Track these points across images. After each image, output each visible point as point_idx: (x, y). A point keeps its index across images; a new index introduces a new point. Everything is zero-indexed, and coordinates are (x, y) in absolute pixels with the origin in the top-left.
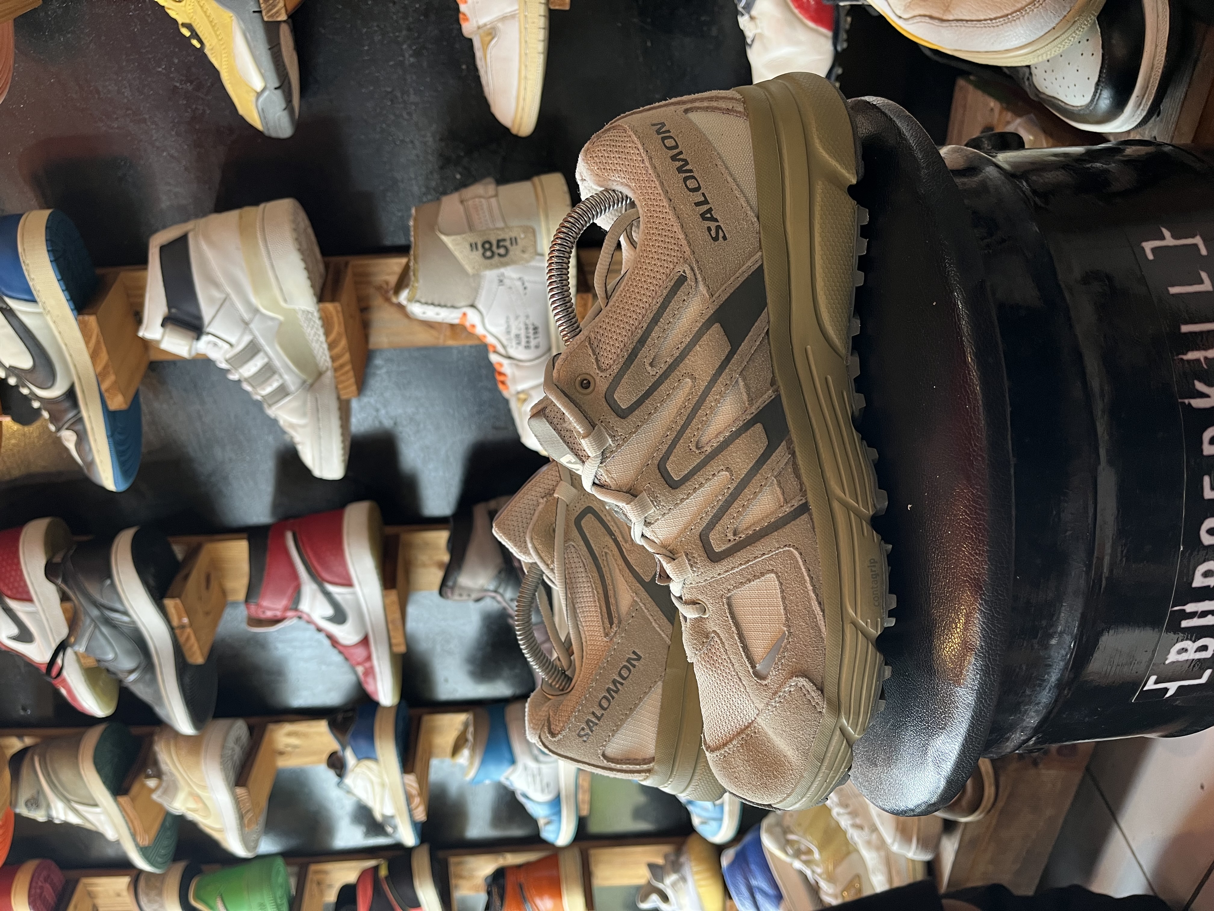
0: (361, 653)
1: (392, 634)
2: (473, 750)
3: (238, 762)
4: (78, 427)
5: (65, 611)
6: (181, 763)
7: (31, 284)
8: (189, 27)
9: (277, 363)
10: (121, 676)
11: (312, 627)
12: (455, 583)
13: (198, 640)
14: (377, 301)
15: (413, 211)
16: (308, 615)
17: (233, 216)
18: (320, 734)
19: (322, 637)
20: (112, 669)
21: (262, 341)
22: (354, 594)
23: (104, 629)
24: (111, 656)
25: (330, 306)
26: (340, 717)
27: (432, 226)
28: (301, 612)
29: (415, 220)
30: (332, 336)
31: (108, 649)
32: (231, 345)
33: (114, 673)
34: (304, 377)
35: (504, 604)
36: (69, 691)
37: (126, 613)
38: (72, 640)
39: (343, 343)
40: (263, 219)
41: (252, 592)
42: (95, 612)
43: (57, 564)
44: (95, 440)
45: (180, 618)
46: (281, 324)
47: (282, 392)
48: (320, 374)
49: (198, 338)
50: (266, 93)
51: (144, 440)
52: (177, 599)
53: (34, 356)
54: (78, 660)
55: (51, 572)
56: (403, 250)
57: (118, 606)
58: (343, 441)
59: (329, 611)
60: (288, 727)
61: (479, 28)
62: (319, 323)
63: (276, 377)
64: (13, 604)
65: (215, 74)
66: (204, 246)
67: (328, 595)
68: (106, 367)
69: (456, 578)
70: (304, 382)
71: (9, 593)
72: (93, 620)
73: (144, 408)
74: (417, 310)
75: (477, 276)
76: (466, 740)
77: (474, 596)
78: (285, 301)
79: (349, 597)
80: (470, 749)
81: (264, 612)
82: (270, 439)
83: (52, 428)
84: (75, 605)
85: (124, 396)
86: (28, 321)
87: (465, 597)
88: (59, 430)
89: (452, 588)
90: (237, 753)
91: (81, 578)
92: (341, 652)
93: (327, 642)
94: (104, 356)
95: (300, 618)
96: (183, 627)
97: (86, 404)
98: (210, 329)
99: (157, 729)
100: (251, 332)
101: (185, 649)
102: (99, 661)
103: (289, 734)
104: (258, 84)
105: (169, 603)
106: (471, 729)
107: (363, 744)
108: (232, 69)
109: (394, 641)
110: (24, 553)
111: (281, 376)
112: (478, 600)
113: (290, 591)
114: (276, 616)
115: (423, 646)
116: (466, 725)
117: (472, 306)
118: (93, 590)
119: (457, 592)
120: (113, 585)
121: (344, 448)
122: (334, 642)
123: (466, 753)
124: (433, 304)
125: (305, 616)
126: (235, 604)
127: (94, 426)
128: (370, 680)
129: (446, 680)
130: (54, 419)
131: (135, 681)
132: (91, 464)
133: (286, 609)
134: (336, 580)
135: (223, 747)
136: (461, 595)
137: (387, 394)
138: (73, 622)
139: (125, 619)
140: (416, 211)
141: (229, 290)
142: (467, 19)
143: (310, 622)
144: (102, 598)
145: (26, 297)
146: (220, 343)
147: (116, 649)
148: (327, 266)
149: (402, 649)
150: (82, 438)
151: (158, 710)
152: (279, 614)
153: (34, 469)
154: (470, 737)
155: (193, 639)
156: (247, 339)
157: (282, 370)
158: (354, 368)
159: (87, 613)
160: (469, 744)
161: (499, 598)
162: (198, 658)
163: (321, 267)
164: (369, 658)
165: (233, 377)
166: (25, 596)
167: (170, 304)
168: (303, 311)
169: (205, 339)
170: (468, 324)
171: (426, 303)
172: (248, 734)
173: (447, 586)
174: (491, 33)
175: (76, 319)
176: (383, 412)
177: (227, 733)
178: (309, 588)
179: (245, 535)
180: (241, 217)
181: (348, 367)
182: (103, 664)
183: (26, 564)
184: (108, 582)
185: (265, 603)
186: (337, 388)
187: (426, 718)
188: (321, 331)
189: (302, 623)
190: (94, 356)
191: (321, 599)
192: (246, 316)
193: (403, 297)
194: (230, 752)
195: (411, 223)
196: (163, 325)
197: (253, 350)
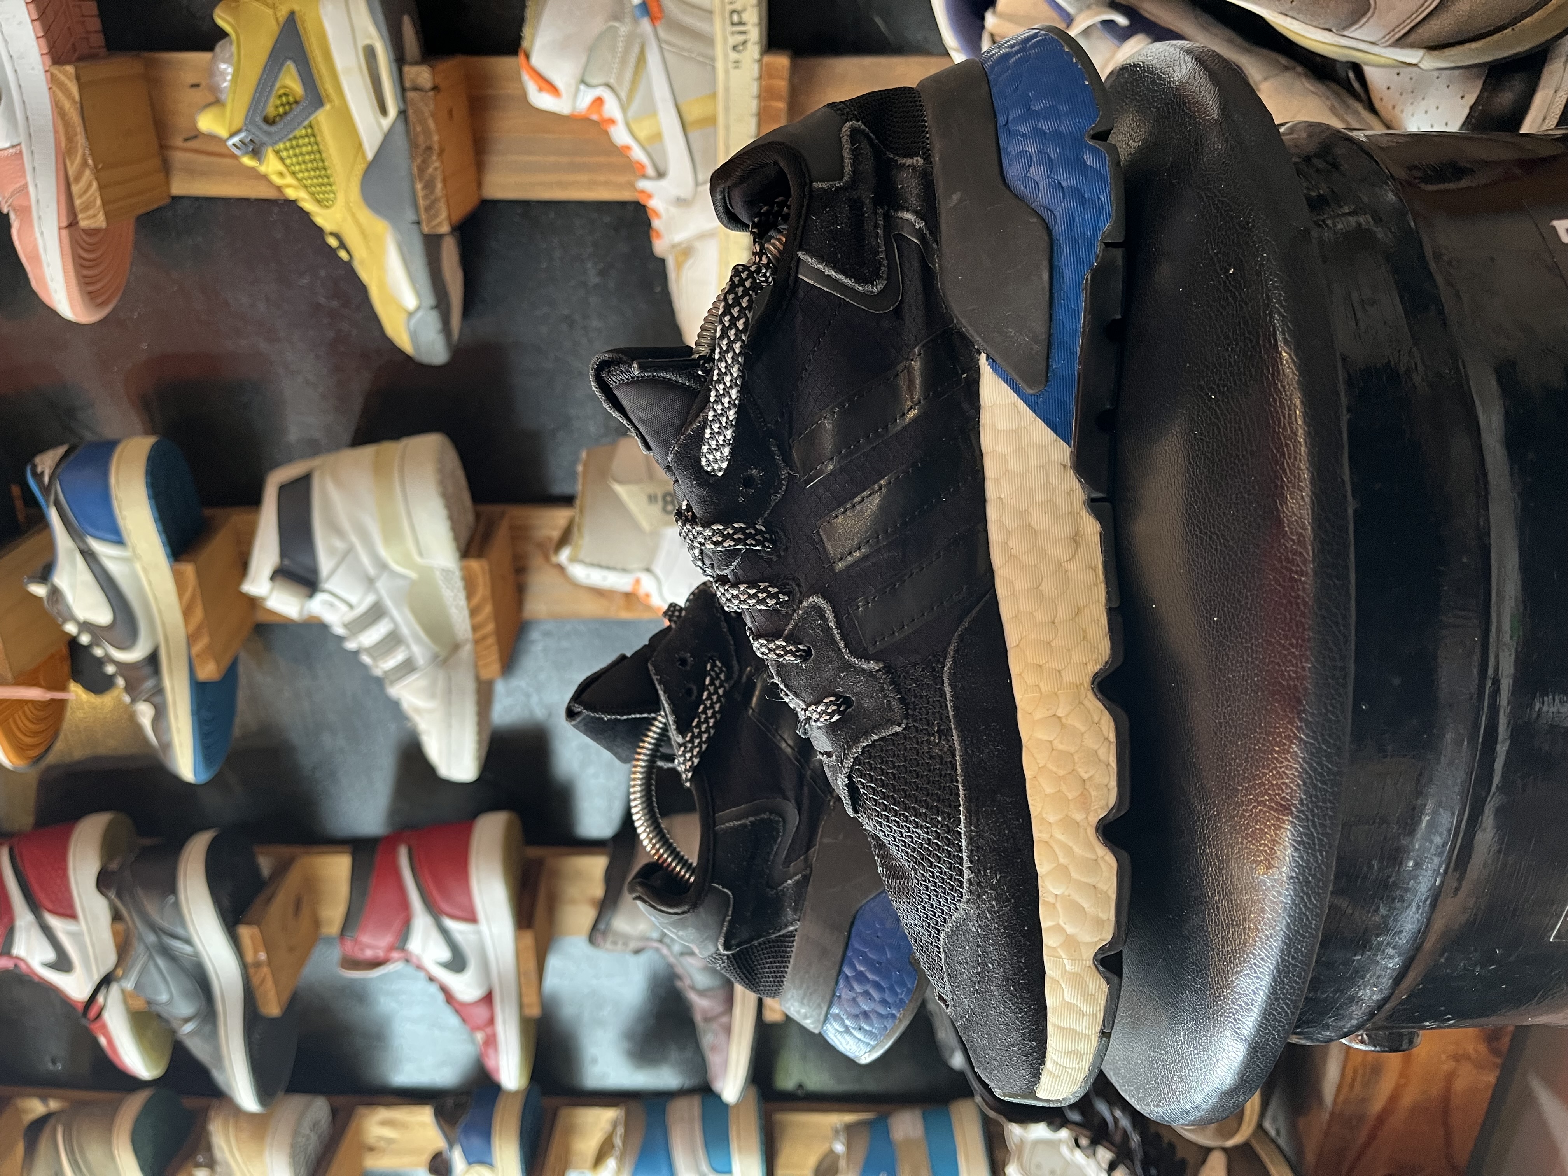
0: (482, 1013)
1: (524, 990)
2: (621, 1160)
3: (313, 1156)
4: (157, 699)
5: (115, 934)
6: (239, 1149)
7: (121, 523)
8: (337, 236)
9: (405, 631)
10: (175, 1025)
11: (422, 975)
12: (608, 925)
13: (276, 982)
14: (536, 561)
15: (584, 455)
16: (418, 958)
17: (368, 452)
18: (423, 1125)
19: (433, 989)
20: (164, 1014)
21: (389, 603)
22: (479, 933)
23: (161, 962)
24: (164, 997)
25: (475, 565)
26: (450, 1102)
27: (604, 474)
28: (410, 953)
29: (585, 465)
30: (476, 600)
31: (162, 987)
32: (351, 606)
33: (167, 1021)
34: (436, 649)
35: (672, 960)
36: (110, 1041)
37: (188, 941)
38: (120, 972)
39: (488, 609)
40: (403, 458)
41: (350, 922)
42: (151, 938)
43: (113, 873)
44: (176, 718)
45: (256, 952)
46: (413, 583)
47: (408, 667)
48: (456, 647)
49: (311, 595)
50: (420, 314)
51: (238, 721)
52: (254, 926)
53: (116, 608)
54: (125, 1001)
55: (103, 882)
56: (568, 500)
57: (180, 931)
58: (480, 733)
59: (445, 954)
60: (383, 1113)
61: (673, 246)
62: (459, 584)
63: (403, 648)
64: (54, 922)
65: (362, 290)
66: (331, 487)
67: (445, 933)
68: (199, 628)
69: (610, 919)
70: (435, 656)
71: (50, 907)
72: (148, 948)
73: (243, 680)
74: (580, 573)
75: (655, 535)
76: (613, 1147)
77: (633, 945)
78: (421, 554)
79: (472, 937)
80: (617, 1158)
81: (362, 950)
82: (393, 727)
83: (127, 699)
84: (128, 928)
85: (218, 663)
86: (114, 568)
87: (620, 946)
88: (134, 701)
89: (605, 933)
90: (312, 1142)
91: (139, 891)
92: (457, 1012)
93: (441, 997)
94: (199, 614)
95: (408, 961)
96: (258, 965)
97: (171, 672)
98: (327, 586)
99: (215, 1102)
100: (376, 591)
101: (258, 994)
102: (149, 1003)
103: (385, 1123)
104: (410, 301)
105: (245, 932)
106: (620, 1130)
107: (476, 1142)
108: (382, 285)
109: (526, 1000)
110: (74, 856)
111: (408, 647)
112: (637, 952)
113: (397, 924)
114: (378, 958)
115: (568, 1011)
116: (615, 1125)
117: (648, 570)
118: (151, 908)
119: (610, 938)
120: (177, 905)
121: (480, 742)
122: (449, 997)
123: (611, 1163)
124: (600, 566)
125: (414, 960)
126: (328, 940)
127: (178, 700)
128: (491, 1052)
129: (595, 1061)
130: (130, 688)
131: (191, 1034)
132: (167, 746)
133: (392, 948)
134: (457, 912)
135: (296, 1133)
136: (615, 943)
137: (542, 677)
138: (123, 949)
139: (187, 949)
140: (588, 455)
141: (354, 539)
142: (659, 235)
143: (420, 967)
144: (162, 919)
145: (114, 537)
146: (337, 603)
147: (173, 990)
148: (478, 516)
149: (535, 1011)
150: (160, 714)
151: (216, 1074)
152: (381, 954)
153: (102, 751)
154: (618, 1141)
155: (269, 984)
156: (370, 599)
157: (411, 641)
158: (499, 642)
159: (141, 939)
160: (617, 1152)
161: (665, 951)
162: (272, 1008)
163: (470, 518)
164: (491, 1021)
165: (351, 645)
166: (69, 912)
167: (283, 554)
168: (443, 570)
169: (320, 597)
170: (642, 592)
171: (592, 565)
172: (330, 1118)
173: (598, 930)
174: (686, 251)
175: (172, 568)
176: (535, 699)
177: (302, 1115)
178: (421, 921)
179: (347, 848)
180: (378, 453)
181: (491, 640)
182: (155, 1008)
183: (75, 869)
184: (171, 899)
185: (365, 939)
186: (476, 666)
187: (564, 1112)
188: (462, 595)
189: (410, 970)
190: (187, 613)
191: (436, 938)
192: (372, 571)
193: (564, 556)
194: (304, 1140)
195: (580, 468)
196: (273, 578)
197: (376, 613)
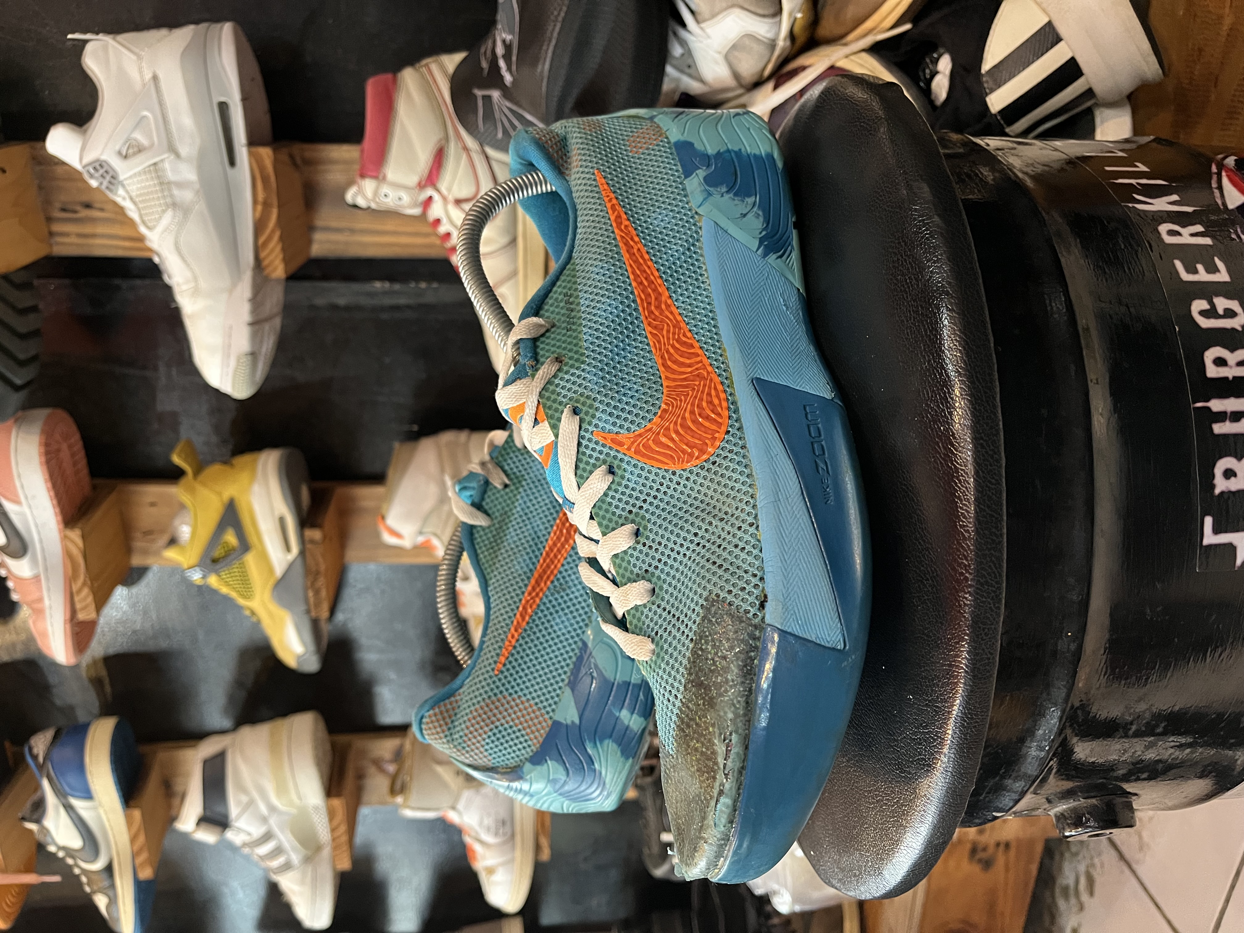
4: (111, 894)
7: (91, 785)
9: (286, 845)
14: (372, 770)
21: (276, 830)
25: (337, 802)
30: (336, 822)
32: (250, 834)
34: (306, 852)
46: (294, 816)
48: (320, 848)
49: (223, 831)
53: (85, 839)
62: (324, 814)
63: (284, 855)
66: (241, 764)
68: (141, 848)
70: (305, 857)
74: (407, 812)
75: (459, 793)
78: (300, 799)
85: (152, 868)
86: (84, 814)
88: (94, 892)
94: (141, 840)
97: (121, 877)
98: (234, 825)
100: (268, 824)
104: (299, 649)
108: (281, 640)
111: (288, 855)
117: (453, 808)
124: (419, 809)
130: (91, 883)
141: (255, 794)
142: (464, 605)
145: (86, 795)
146: (242, 833)
156: (263, 829)
157: (289, 850)
165: (247, 853)
167: (205, 807)
168: (313, 805)
169: (229, 831)
170: (447, 818)
171: (412, 807)
175: (124, 811)
188: (326, 820)
190: (133, 840)
192: (266, 813)
196: (197, 823)
197: (267, 837)
